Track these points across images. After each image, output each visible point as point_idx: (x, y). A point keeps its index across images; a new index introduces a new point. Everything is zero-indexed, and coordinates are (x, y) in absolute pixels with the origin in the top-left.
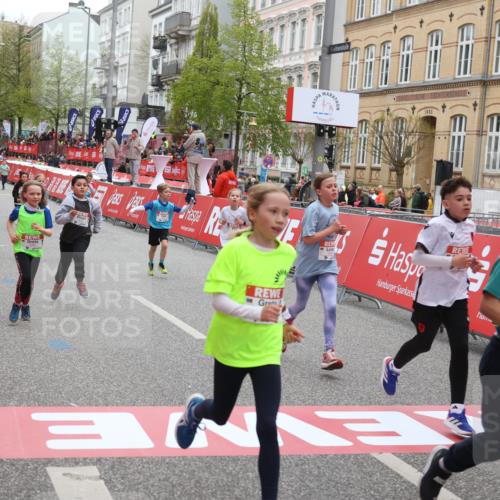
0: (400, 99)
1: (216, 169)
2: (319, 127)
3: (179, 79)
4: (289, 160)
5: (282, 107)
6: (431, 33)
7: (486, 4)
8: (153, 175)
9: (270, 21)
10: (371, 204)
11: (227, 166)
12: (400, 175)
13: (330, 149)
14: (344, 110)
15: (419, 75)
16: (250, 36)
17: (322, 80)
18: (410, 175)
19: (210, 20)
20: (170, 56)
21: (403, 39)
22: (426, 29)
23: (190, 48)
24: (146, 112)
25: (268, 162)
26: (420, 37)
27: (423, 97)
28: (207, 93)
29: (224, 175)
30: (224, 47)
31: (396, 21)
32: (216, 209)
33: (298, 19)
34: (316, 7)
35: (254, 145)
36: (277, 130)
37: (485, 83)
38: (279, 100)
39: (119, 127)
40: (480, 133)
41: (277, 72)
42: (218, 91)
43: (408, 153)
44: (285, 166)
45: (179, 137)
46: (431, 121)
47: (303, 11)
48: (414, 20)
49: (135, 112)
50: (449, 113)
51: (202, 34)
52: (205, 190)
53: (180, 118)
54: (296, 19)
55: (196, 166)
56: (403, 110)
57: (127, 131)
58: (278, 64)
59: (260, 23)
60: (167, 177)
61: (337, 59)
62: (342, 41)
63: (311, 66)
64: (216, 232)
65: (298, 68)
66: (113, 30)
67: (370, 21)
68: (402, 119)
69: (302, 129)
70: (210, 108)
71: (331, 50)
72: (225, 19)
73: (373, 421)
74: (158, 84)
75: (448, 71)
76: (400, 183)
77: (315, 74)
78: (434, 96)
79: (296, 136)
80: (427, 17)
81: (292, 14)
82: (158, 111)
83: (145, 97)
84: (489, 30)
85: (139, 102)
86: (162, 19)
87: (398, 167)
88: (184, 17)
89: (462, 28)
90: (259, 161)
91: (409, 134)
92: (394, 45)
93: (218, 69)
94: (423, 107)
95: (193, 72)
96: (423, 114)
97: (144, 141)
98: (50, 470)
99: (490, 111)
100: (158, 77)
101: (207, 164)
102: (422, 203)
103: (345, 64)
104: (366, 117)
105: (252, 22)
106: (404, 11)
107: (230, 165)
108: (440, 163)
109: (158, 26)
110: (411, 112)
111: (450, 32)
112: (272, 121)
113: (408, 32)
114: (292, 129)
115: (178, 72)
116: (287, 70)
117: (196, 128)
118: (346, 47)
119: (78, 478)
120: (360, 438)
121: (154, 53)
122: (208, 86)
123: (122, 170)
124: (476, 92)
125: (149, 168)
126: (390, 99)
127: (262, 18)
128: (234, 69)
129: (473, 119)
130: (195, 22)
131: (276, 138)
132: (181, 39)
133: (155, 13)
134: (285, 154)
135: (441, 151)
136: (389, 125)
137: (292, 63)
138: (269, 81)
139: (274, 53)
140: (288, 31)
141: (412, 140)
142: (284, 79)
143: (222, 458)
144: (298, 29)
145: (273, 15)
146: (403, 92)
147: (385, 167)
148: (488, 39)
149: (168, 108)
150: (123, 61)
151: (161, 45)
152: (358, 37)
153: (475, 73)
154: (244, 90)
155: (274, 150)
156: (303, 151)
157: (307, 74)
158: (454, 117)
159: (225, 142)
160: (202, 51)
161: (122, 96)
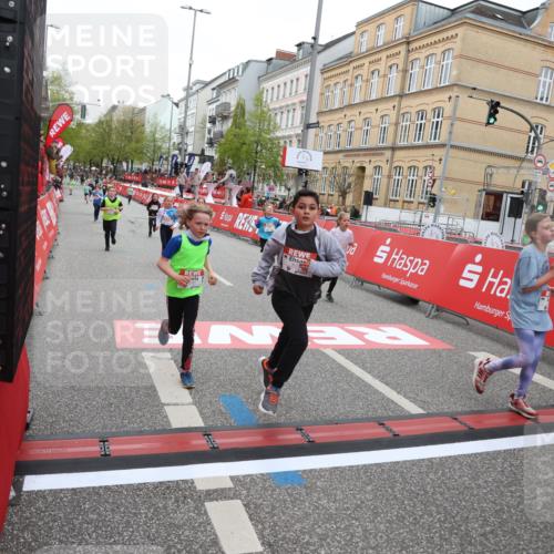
0: (346, 156)
1: (242, 192)
2: (300, 170)
3: (223, 140)
4: (283, 188)
5: (280, 159)
6: (365, 119)
7: (396, 104)
8: (206, 194)
9: (275, 109)
10: (328, 214)
11: (248, 190)
12: (344, 198)
13: (306, 183)
14: (314, 160)
15: (357, 143)
16: (264, 117)
17: (302, 143)
18: (350, 199)
19: (241, 107)
20: (218, 128)
21: (350, 122)
22: (363, 117)
23: (230, 123)
24: (204, 158)
25: (271, 189)
26: (359, 121)
27: (359, 155)
28: (238, 149)
29: (245, 196)
30: (248, 123)
31: (345, 112)
32: (241, 214)
33: (291, 108)
34: (301, 102)
35: (264, 179)
36: (276, 171)
37: (394, 149)
38: (278, 155)
39: (188, 167)
40: (389, 177)
41: (278, 138)
42: (245, 148)
43: (349, 186)
44: (280, 192)
45: (222, 174)
46: (363, 169)
47: (294, 104)
48: (356, 112)
49: (197, 158)
50: (373, 165)
51: (235, 115)
52: (235, 203)
53: (222, 162)
54: (290, 109)
55: (231, 190)
56: (347, 162)
57: (193, 169)
58: (279, 134)
59: (269, 110)
60: (214, 196)
61: (312, 132)
62: (315, 121)
63: (297, 135)
64: (240, 228)
65: (290, 137)
66: (186, 112)
67: (331, 111)
68: (347, 168)
69: (291, 171)
70: (239, 158)
71: (308, 126)
72: (249, 107)
73: (321, 332)
74: (211, 143)
75: (373, 142)
76: (344, 203)
77: (299, 141)
78: (365, 155)
79: (288, 175)
80: (364, 110)
81: (288, 106)
82: (210, 159)
83: (203, 151)
84: (397, 119)
85: (199, 152)
86: (214, 106)
87: (343, 194)
88: (227, 105)
89: (382, 117)
90: (266, 188)
91: (350, 176)
92: (345, 125)
93: (245, 135)
94: (358, 161)
95: (231, 137)
96: (359, 165)
97: (202, 175)
98: (144, 354)
99: (395, 164)
100: (211, 139)
101: (236, 189)
102: (356, 214)
103: (316, 135)
104: (326, 165)
105: (265, 109)
106: (351, 106)
107: (249, 190)
108: (366, 192)
109: (211, 110)
110: (352, 163)
111: (376, 119)
112: (274, 166)
113: (352, 118)
114: (285, 171)
115: (222, 136)
116: (284, 137)
117: (230, 168)
118: (317, 125)
119: (159, 359)
120: (316, 341)
121: (209, 125)
122: (239, 145)
123: (189, 191)
124: (388, 154)
125: (204, 191)
126: (340, 156)
127: (271, 107)
128: (254, 135)
129: (385, 168)
130: (233, 109)
131: (276, 175)
132: (225, 118)
133: (210, 102)
134: (281, 185)
135: (367, 186)
136: (339, 171)
137: (287, 134)
138: (273, 144)
139: (276, 128)
140: (285, 115)
141: (351, 179)
142: (282, 143)
143: (238, 350)
144: (291, 114)
145: (277, 106)
146: (348, 152)
147: (336, 194)
148: (397, 124)
149: (216, 157)
150: (191, 129)
151: (213, 121)
152: (324, 120)
153: (388, 143)
154: (259, 148)
155: (275, 183)
156: (291, 183)
157: (295, 140)
158: (375, 167)
159: (247, 177)
160: (236, 125)
161: (190, 150)
